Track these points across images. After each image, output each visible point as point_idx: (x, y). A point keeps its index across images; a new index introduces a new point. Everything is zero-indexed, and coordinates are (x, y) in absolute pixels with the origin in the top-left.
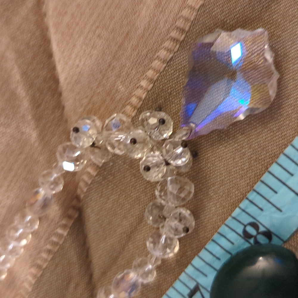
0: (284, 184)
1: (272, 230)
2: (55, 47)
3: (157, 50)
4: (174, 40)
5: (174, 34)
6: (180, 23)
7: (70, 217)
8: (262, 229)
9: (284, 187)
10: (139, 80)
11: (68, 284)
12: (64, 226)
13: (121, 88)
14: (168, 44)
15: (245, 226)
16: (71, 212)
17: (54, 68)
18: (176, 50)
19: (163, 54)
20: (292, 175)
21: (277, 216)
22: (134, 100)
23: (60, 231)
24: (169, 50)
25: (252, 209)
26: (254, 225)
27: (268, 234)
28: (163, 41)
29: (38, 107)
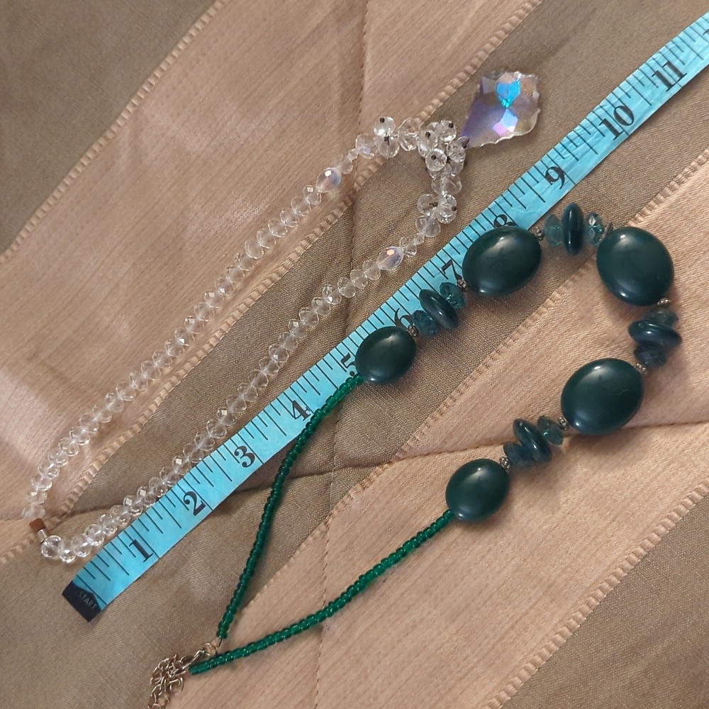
0: (531, 188)
1: (516, 222)
2: (368, 58)
3: (452, 78)
4: (467, 73)
5: (468, 68)
6: (475, 61)
7: (346, 203)
8: (509, 220)
9: (531, 190)
10: (432, 99)
11: (333, 259)
12: (341, 209)
13: (416, 102)
14: (462, 74)
15: (497, 217)
16: (347, 198)
17: (363, 76)
18: (466, 80)
19: (456, 81)
20: (538, 182)
21: (522, 211)
22: (424, 114)
23: (335, 212)
24: (461, 80)
25: (504, 204)
26: (503, 217)
27: (513, 224)
28: (458, 72)
29: (344, 103)
